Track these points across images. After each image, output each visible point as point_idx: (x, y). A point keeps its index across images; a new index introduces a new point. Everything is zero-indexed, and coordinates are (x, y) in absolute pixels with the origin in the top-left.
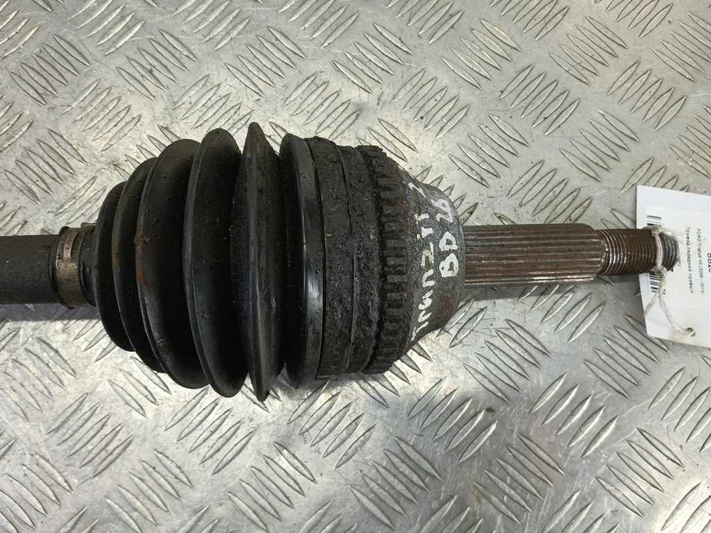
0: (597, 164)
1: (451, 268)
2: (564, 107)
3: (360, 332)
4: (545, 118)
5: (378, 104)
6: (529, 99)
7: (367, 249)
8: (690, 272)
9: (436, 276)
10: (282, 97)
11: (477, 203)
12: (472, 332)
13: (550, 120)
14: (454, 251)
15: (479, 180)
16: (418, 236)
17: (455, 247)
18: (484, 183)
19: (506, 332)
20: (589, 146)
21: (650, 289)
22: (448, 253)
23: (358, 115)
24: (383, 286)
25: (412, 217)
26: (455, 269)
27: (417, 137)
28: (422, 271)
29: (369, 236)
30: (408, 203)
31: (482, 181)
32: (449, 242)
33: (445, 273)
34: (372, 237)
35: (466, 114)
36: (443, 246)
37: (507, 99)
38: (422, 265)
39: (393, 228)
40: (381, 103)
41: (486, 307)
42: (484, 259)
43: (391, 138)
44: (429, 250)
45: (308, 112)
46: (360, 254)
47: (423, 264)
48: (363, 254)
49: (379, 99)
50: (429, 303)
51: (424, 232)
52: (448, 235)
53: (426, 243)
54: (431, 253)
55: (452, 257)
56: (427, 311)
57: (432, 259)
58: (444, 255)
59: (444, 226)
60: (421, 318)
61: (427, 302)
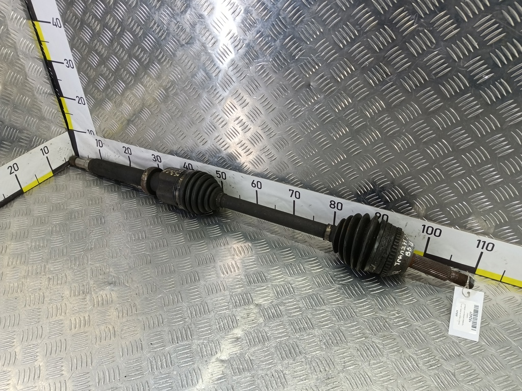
1: (409, 254)
7: (391, 240)
9: (404, 253)
16: (402, 243)
24: (392, 248)
25: (403, 239)
28: (401, 250)
33: (407, 255)
34: (393, 238)
36: (408, 249)
38: (402, 248)
39: (397, 238)
46: (389, 240)
50: (401, 258)
51: (404, 243)
52: (410, 248)
53: (404, 245)
54: (404, 248)
55: (409, 252)
56: (400, 260)
57: (404, 249)
58: (408, 251)
59: (410, 246)
60: (398, 261)
61: (400, 257)
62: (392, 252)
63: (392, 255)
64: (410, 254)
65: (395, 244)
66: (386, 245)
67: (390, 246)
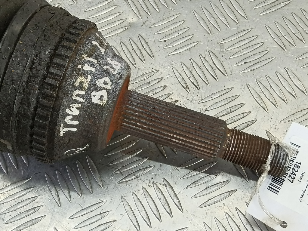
0: (269, 100)
1: (101, 98)
2: (261, 60)
3: (22, 110)
4: (246, 63)
5: (142, 26)
6: (240, 49)
7: (41, 59)
8: (306, 188)
9: (87, 97)
10: (86, 7)
11: (178, 101)
12: (137, 178)
13: (249, 64)
14: (106, 89)
15: (185, 87)
16: (80, 66)
17: (108, 87)
18: (187, 89)
19: (160, 186)
20: (269, 88)
21: (267, 187)
22: (102, 89)
23: (127, 29)
24: (43, 84)
25: (81, 55)
26: (103, 101)
27: (157, 51)
28: (74, 87)
29: (45, 52)
30: (83, 47)
31: (187, 88)
32: (105, 83)
33: (95, 100)
34: (47, 53)
35: (194, 46)
36: (100, 82)
37: (225, 44)
38: (75, 84)
39: (62, 53)
40: (144, 25)
41: (154, 166)
42: (138, 112)
43: (141, 47)
44: (86, 78)
45: (97, 19)
46: (36, 60)
47: (77, 84)
48: (37, 60)
49: (144, 23)
50: (76, 112)
51: (87, 67)
52: (107, 79)
53: (85, 74)
54: (86, 81)
55: (104, 93)
56: (75, 118)
57: (86, 85)
58: (98, 89)
59: (107, 73)
60: (68, 120)
61: (74, 111)
62: (46, 96)
63: (44, 107)
64: (106, 98)
65: (52, 70)
66: (25, 78)
67: (38, 80)
